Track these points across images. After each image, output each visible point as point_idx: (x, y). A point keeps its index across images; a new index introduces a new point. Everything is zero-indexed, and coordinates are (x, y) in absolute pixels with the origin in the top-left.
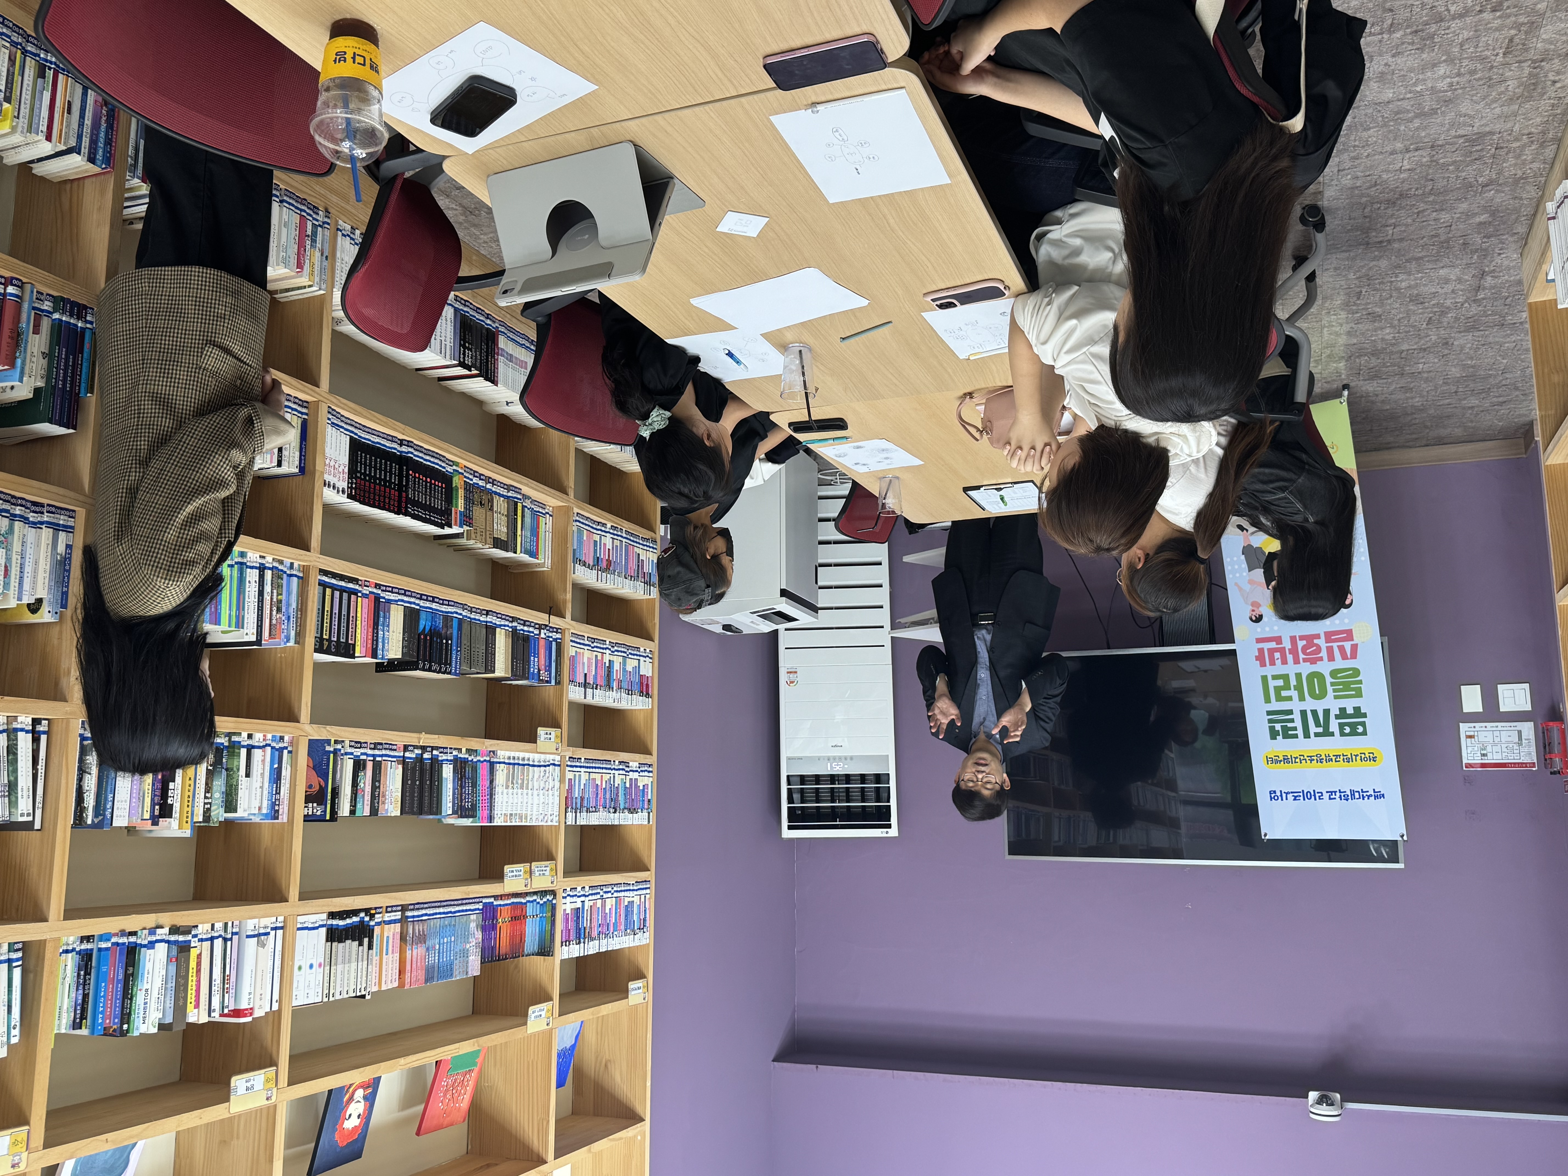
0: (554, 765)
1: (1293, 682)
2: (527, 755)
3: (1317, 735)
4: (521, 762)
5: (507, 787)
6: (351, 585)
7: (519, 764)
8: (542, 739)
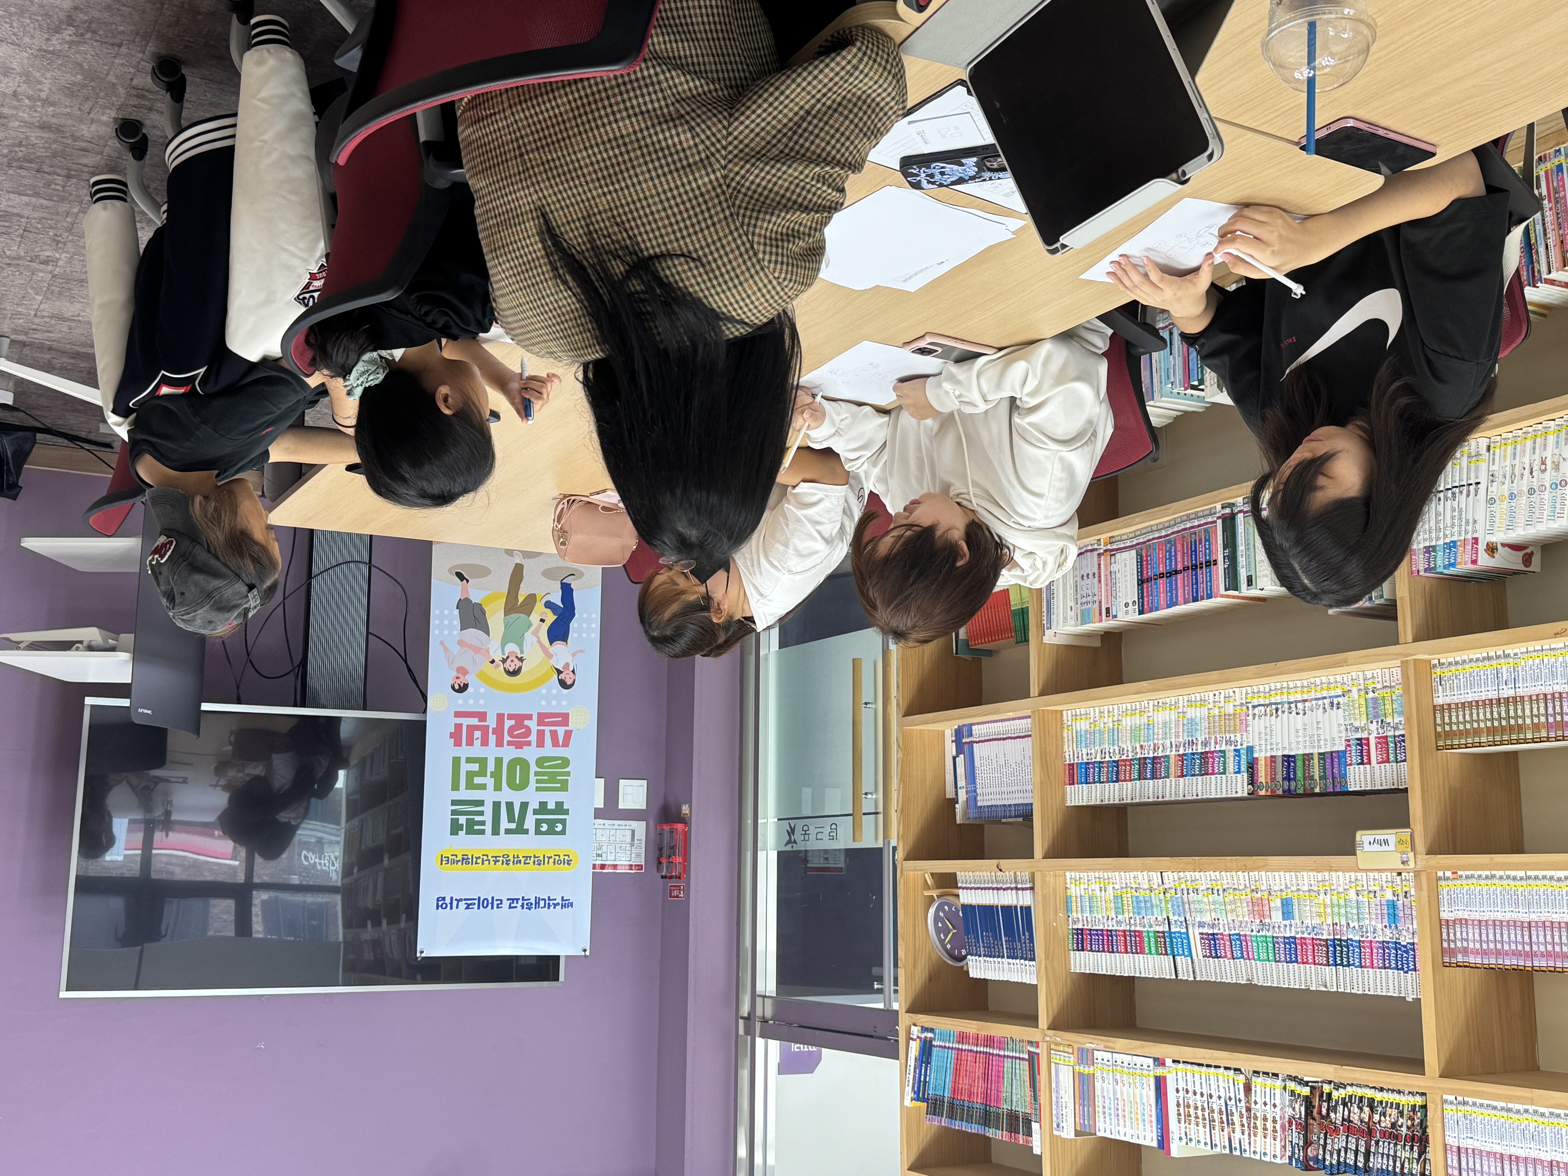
1: (491, 767)
3: (508, 831)
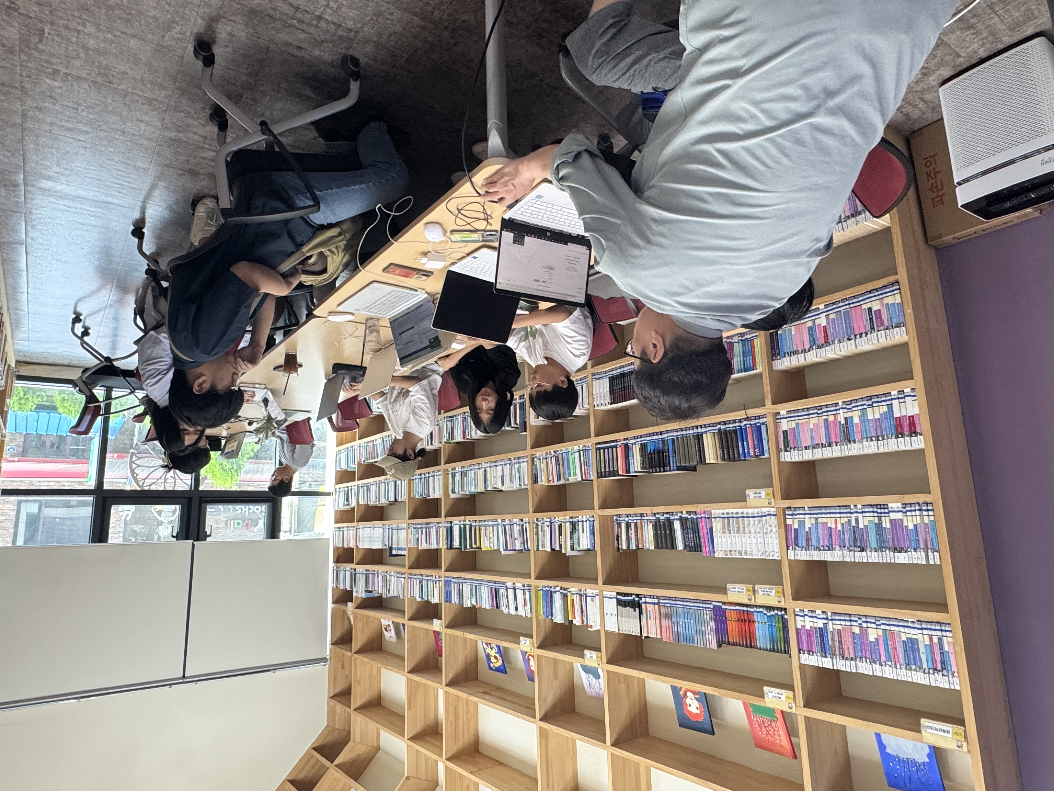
0: (770, 515)
2: (740, 511)
4: (735, 515)
5: (724, 533)
6: (612, 444)
7: (733, 517)
8: (752, 497)
